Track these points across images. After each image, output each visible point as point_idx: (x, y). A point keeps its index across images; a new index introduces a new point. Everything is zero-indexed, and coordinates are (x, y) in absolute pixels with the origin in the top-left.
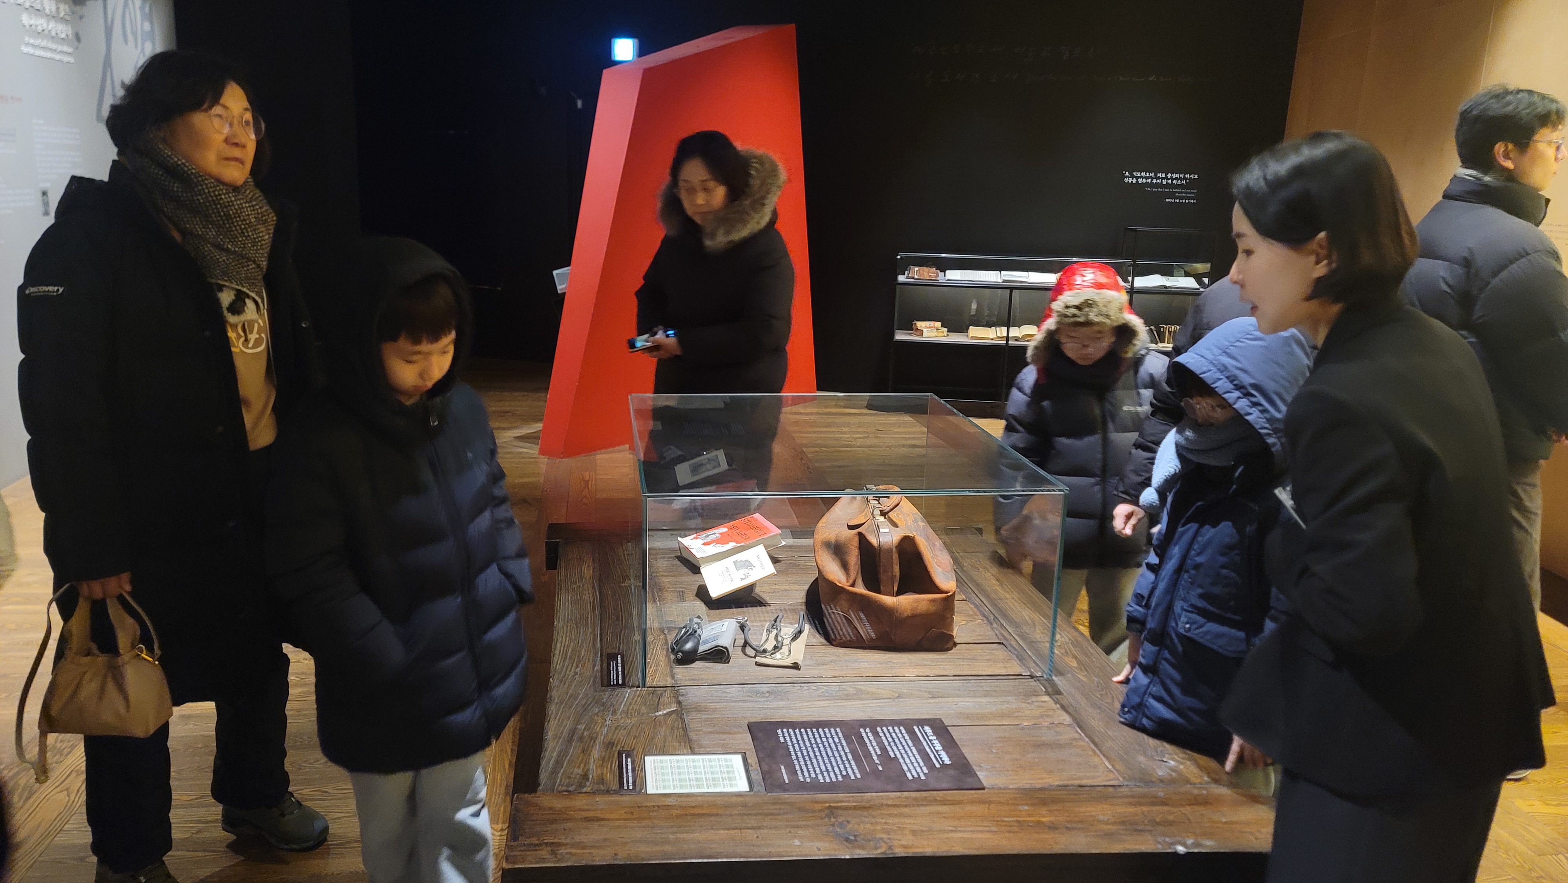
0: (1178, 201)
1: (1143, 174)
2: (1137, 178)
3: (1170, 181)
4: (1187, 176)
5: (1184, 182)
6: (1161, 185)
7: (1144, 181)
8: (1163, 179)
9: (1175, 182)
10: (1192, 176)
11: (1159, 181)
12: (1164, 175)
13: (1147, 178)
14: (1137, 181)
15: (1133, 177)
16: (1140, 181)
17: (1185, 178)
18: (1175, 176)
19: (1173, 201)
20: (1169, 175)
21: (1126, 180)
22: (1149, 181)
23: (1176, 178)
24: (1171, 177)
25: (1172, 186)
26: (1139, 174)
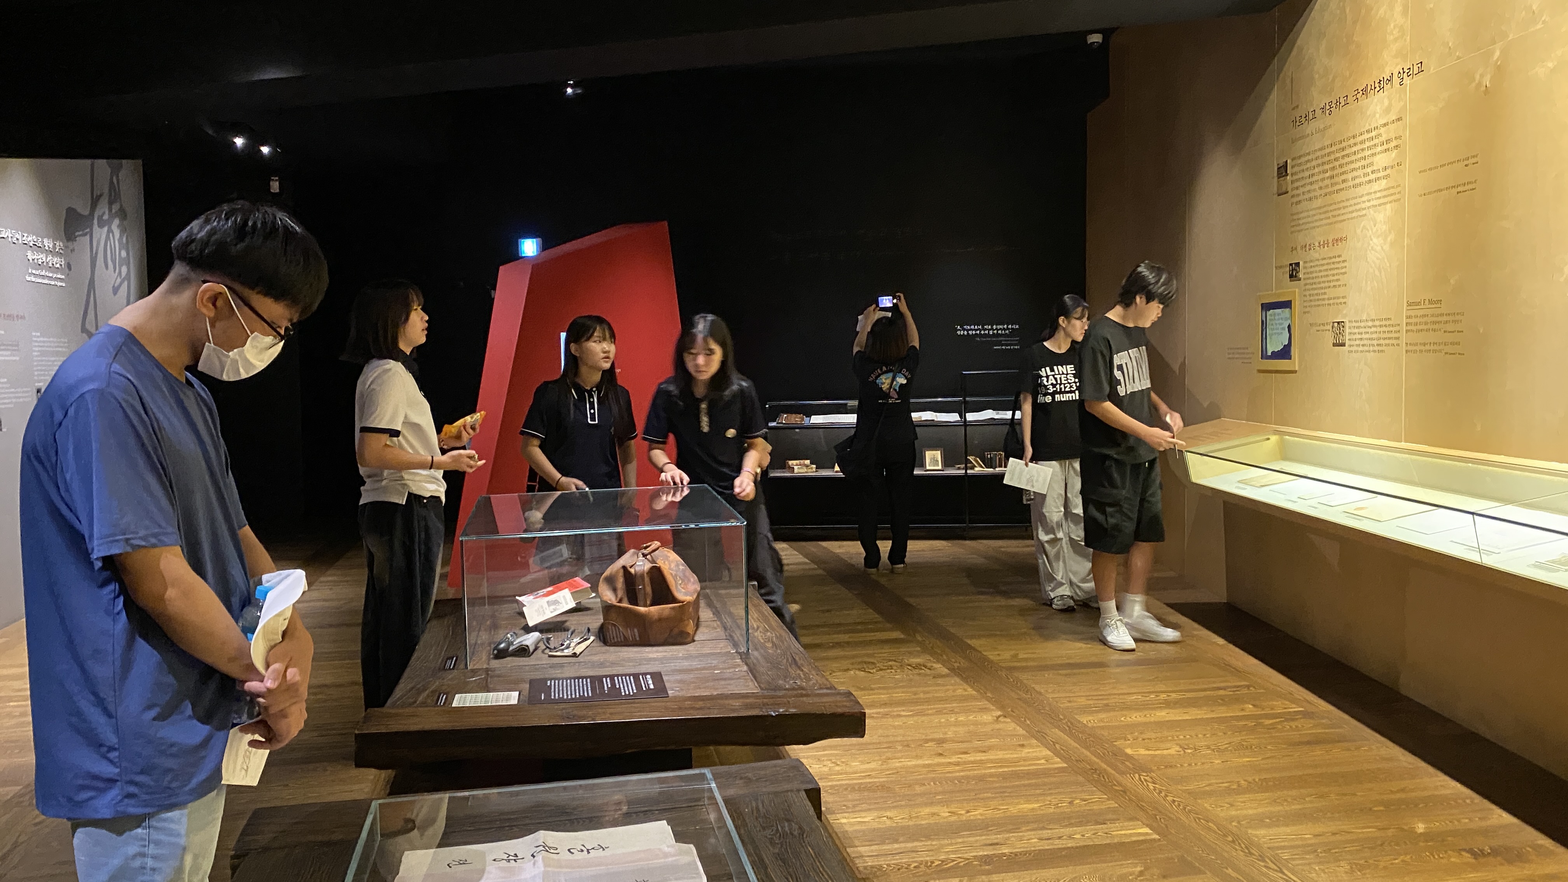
0: (1003, 347)
1: (973, 327)
2: (968, 330)
3: (995, 332)
4: (1010, 326)
5: (1007, 332)
6: (988, 335)
7: (974, 332)
8: (989, 330)
9: (1000, 332)
10: (1014, 327)
11: (987, 332)
12: (990, 327)
13: (976, 330)
14: (968, 333)
15: (964, 330)
16: (970, 332)
17: (1008, 329)
18: (999, 327)
19: (1000, 347)
20: (995, 327)
21: (959, 332)
22: (978, 332)
23: (1000, 329)
24: (996, 329)
25: (998, 335)
26: (969, 327)
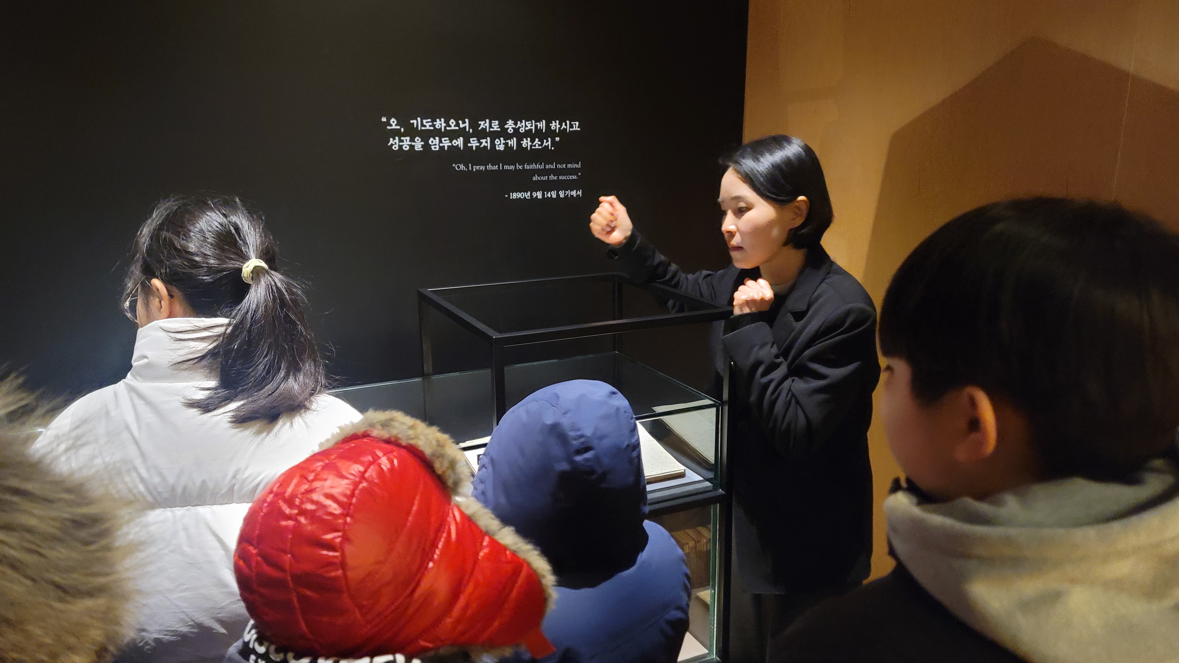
0: (539, 195)
1: (440, 124)
2: (426, 135)
3: (513, 142)
4: (555, 125)
5: (548, 143)
6: (492, 155)
7: (446, 143)
8: (494, 136)
9: (526, 143)
10: (566, 126)
11: (486, 143)
12: (495, 125)
13: (452, 135)
14: (426, 146)
15: (412, 133)
16: (435, 143)
17: (550, 133)
18: (525, 126)
19: (527, 195)
20: (511, 126)
21: (394, 143)
22: (459, 142)
23: (528, 134)
24: (516, 130)
25: (521, 155)
26: (428, 125)
